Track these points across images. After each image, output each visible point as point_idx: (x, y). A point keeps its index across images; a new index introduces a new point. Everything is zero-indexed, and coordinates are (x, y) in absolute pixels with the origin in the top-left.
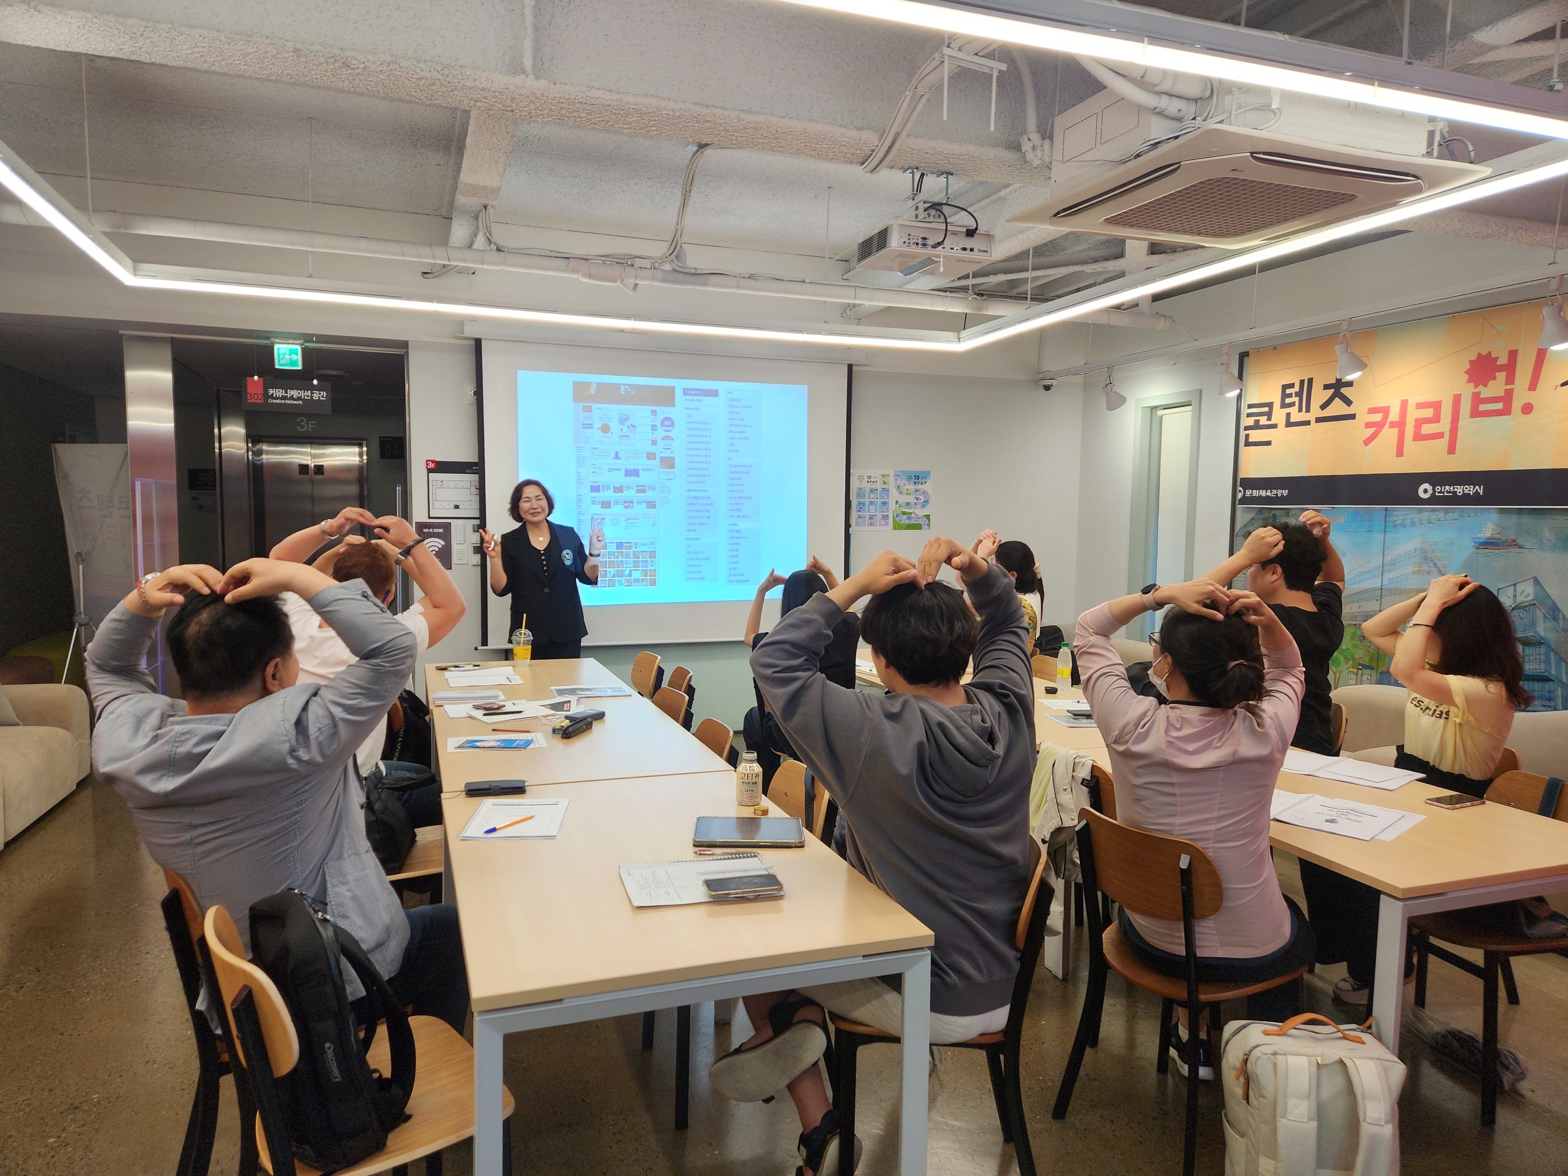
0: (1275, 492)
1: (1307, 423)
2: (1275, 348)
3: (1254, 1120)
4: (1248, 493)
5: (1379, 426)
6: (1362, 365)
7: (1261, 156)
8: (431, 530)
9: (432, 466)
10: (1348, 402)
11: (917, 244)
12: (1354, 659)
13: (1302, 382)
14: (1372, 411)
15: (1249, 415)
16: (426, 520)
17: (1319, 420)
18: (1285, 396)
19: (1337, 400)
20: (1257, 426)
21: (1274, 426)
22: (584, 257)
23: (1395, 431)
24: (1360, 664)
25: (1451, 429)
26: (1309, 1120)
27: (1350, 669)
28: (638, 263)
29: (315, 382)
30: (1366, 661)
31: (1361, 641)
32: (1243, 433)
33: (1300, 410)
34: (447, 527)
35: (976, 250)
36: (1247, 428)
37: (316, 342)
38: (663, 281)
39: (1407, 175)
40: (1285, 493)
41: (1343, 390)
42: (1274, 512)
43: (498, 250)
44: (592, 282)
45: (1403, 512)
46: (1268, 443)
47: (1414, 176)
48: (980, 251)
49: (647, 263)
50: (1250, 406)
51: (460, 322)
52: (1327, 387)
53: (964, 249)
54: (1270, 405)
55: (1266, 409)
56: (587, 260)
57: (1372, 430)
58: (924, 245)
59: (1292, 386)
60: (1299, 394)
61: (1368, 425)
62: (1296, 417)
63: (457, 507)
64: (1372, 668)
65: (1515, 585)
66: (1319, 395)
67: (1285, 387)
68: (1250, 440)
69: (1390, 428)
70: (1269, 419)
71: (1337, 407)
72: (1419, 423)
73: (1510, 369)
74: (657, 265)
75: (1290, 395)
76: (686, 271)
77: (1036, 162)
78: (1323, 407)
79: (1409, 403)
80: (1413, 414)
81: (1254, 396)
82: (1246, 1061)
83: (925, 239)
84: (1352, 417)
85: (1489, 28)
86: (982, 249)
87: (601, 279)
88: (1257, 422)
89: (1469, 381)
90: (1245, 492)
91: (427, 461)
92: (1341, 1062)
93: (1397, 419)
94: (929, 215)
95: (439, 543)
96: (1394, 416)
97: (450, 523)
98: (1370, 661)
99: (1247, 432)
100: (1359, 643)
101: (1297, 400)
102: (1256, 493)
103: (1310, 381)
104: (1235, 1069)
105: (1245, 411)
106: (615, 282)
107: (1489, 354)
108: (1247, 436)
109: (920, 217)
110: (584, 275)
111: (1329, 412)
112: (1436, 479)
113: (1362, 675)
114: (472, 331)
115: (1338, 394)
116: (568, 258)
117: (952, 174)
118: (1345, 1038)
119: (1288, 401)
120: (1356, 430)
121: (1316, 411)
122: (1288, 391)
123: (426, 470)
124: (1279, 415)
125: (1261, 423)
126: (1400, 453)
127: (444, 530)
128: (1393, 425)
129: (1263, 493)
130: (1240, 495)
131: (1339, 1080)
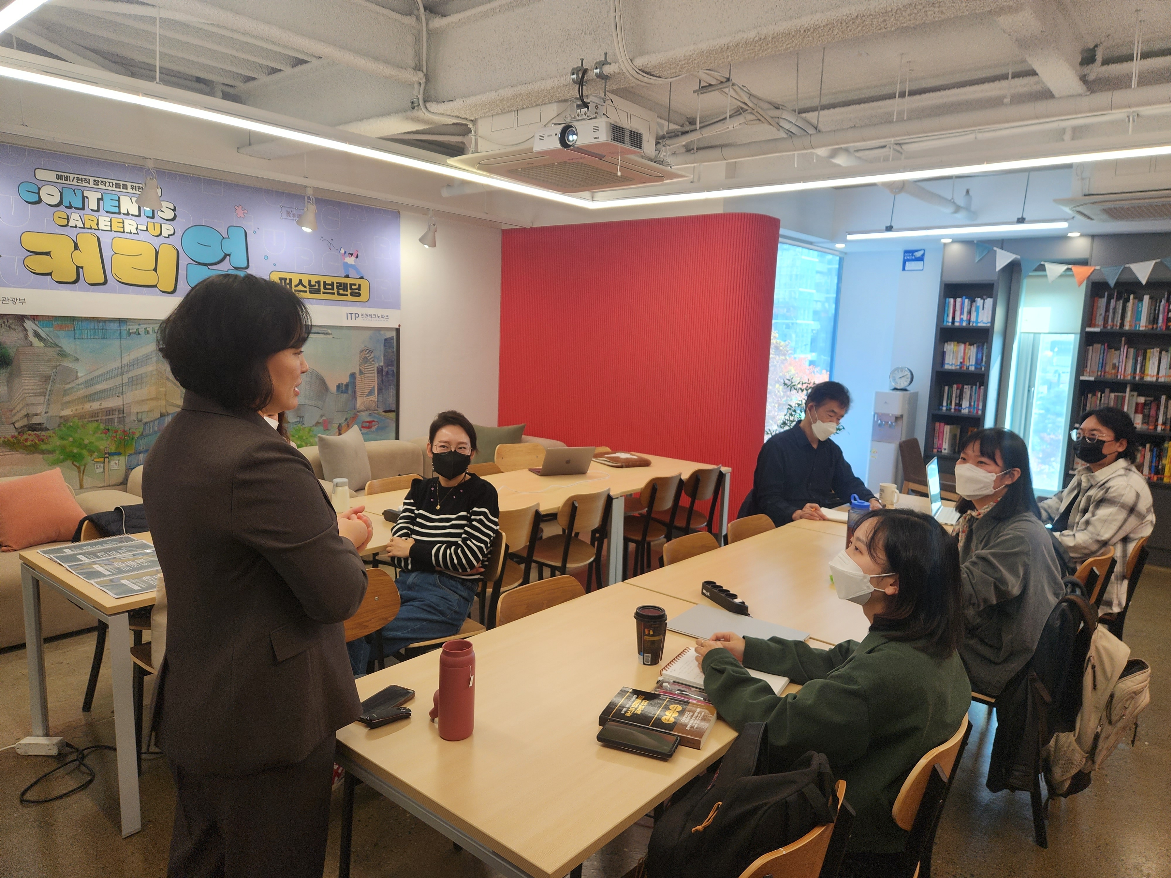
24: (106, 453)
27: (96, 460)
30: (113, 449)
31: (106, 433)
64: (119, 454)
98: (117, 448)
100: (103, 435)
113: (109, 462)
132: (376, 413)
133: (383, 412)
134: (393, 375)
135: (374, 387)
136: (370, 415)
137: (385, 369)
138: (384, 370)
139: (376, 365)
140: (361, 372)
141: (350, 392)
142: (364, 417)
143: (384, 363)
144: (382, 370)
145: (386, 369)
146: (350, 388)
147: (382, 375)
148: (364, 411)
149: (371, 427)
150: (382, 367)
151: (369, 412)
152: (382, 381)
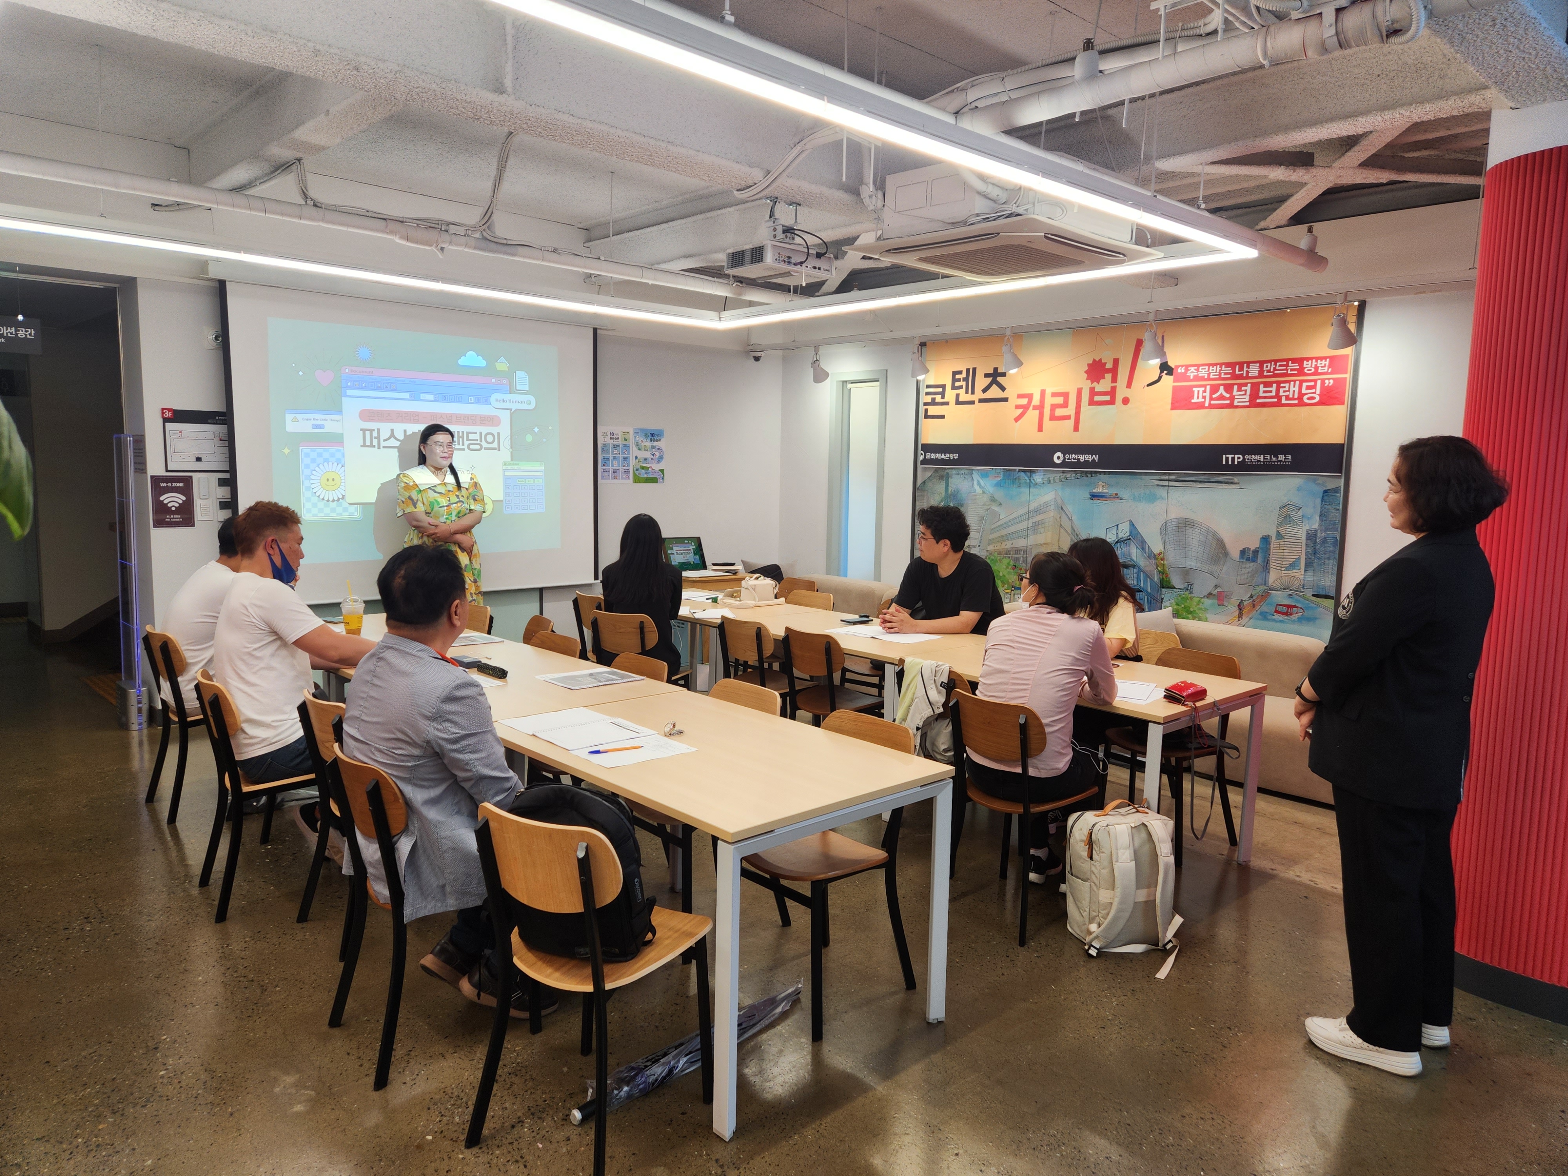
0: (948, 455)
1: (972, 403)
2: (947, 342)
3: (1096, 868)
4: (928, 455)
5: (1025, 408)
6: (1019, 364)
7: (1050, 236)
8: (169, 484)
9: (168, 414)
10: (1003, 389)
11: (784, 261)
12: (1008, 583)
13: (968, 370)
14: (1020, 396)
15: (927, 394)
16: (162, 472)
17: (981, 401)
18: (954, 380)
19: (994, 386)
20: (933, 403)
21: (947, 404)
22: (401, 219)
23: (1037, 412)
24: (1013, 587)
25: (1076, 413)
26: (1131, 861)
28: (452, 229)
29: (20, 317)
31: (1014, 569)
32: (922, 408)
33: (967, 392)
34: (188, 481)
35: (822, 269)
36: (925, 404)
37: (19, 272)
38: (475, 248)
39: (1119, 253)
40: (956, 456)
41: (999, 379)
42: (947, 471)
43: (315, 205)
44: (409, 244)
45: (1040, 475)
46: (943, 417)
47: (1123, 255)
48: (824, 270)
49: (461, 231)
50: (928, 387)
51: (203, 264)
52: (987, 375)
53: (815, 268)
54: (943, 387)
55: (940, 390)
56: (402, 222)
57: (1020, 411)
58: (789, 263)
59: (960, 372)
60: (966, 379)
61: (1017, 407)
62: (964, 397)
63: (199, 459)
65: (1117, 525)
66: (981, 382)
67: (955, 373)
68: (929, 414)
69: (1033, 409)
70: (943, 397)
71: (994, 392)
72: (1054, 407)
73: (1114, 371)
74: (470, 233)
75: (959, 380)
76: (498, 241)
77: (872, 207)
78: (985, 390)
79: (1047, 392)
80: (1049, 401)
81: (930, 378)
82: (1091, 834)
83: (789, 257)
84: (1005, 400)
85: (1164, 160)
86: (826, 268)
87: (417, 243)
88: (933, 399)
89: (1087, 379)
90: (925, 455)
91: (163, 409)
92: (1143, 824)
93: (1038, 403)
94: (786, 237)
95: (179, 498)
96: (1036, 401)
97: (191, 477)
99: (926, 407)
100: (1012, 571)
101: (964, 384)
102: (933, 456)
103: (974, 369)
104: (1083, 841)
105: (924, 390)
106: (431, 246)
107: (1100, 360)
108: (926, 410)
109: (778, 237)
110: (401, 238)
111: (989, 394)
112: (1067, 449)
114: (215, 273)
115: (994, 382)
116: (385, 219)
117: (800, 205)
118: (1138, 811)
119: (957, 384)
120: (1009, 410)
121: (979, 394)
122: (957, 377)
123: (161, 420)
124: (950, 395)
125: (937, 401)
126: (1040, 429)
127: (184, 484)
128: (1035, 408)
129: (939, 456)
130: (922, 458)
131: (1144, 835)
132: (1300, 596)
133: (1313, 595)
134: (1335, 544)
135: (1299, 558)
136: (1290, 596)
137: (1321, 535)
138: (1319, 535)
139: (1307, 527)
140: (1279, 536)
141: (1260, 560)
142: (1281, 597)
143: (1320, 525)
144: (1316, 535)
145: (1323, 534)
146: (1260, 555)
147: (1315, 542)
148: (1281, 589)
149: (1291, 614)
150: (1316, 531)
151: (1288, 592)
152: (1315, 552)
